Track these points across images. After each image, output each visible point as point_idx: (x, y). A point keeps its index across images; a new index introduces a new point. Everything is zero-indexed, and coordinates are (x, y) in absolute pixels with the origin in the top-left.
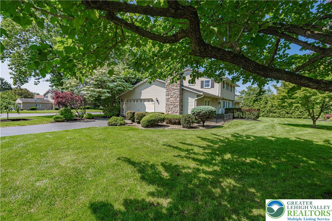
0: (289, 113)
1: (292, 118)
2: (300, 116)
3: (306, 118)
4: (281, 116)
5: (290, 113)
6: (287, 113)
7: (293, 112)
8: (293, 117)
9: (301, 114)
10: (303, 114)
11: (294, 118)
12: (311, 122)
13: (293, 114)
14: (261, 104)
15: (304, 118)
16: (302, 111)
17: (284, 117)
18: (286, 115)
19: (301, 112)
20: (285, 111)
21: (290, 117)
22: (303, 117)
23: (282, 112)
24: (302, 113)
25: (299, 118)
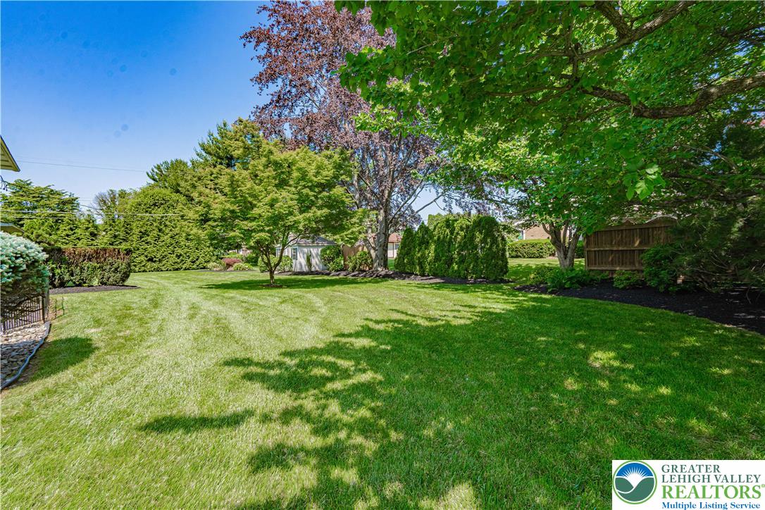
0: (154, 259)
1: (162, 271)
2: (179, 266)
3: (188, 269)
4: (137, 269)
5: (157, 259)
6: (151, 260)
7: (163, 257)
8: (163, 269)
9: (179, 261)
10: (182, 261)
11: (167, 270)
12: (266, 276)
13: (164, 262)
14: (78, 239)
15: (185, 269)
16: (181, 255)
17: (144, 271)
18: (149, 264)
19: (178, 257)
20: (146, 257)
21: (158, 270)
22: (184, 267)
23: (139, 259)
24: (181, 257)
25: (177, 269)
